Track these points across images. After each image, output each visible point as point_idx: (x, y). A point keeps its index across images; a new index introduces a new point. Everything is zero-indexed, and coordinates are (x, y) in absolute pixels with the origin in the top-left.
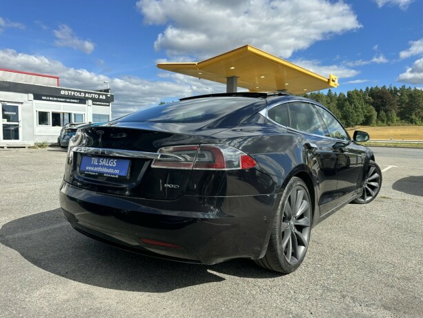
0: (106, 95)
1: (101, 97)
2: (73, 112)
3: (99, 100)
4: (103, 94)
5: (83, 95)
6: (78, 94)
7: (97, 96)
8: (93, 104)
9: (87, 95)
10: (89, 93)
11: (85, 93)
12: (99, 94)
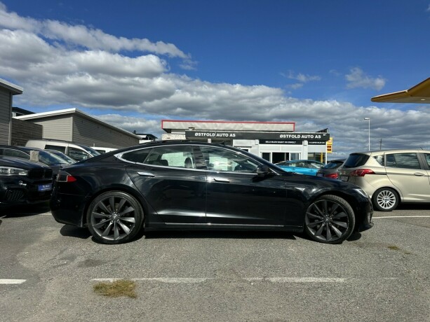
0: (322, 135)
1: (316, 137)
2: (290, 152)
3: (315, 140)
4: (318, 135)
5: (299, 137)
6: (295, 137)
7: (312, 137)
8: (309, 144)
9: (303, 137)
10: (304, 134)
11: (301, 135)
12: (314, 135)
